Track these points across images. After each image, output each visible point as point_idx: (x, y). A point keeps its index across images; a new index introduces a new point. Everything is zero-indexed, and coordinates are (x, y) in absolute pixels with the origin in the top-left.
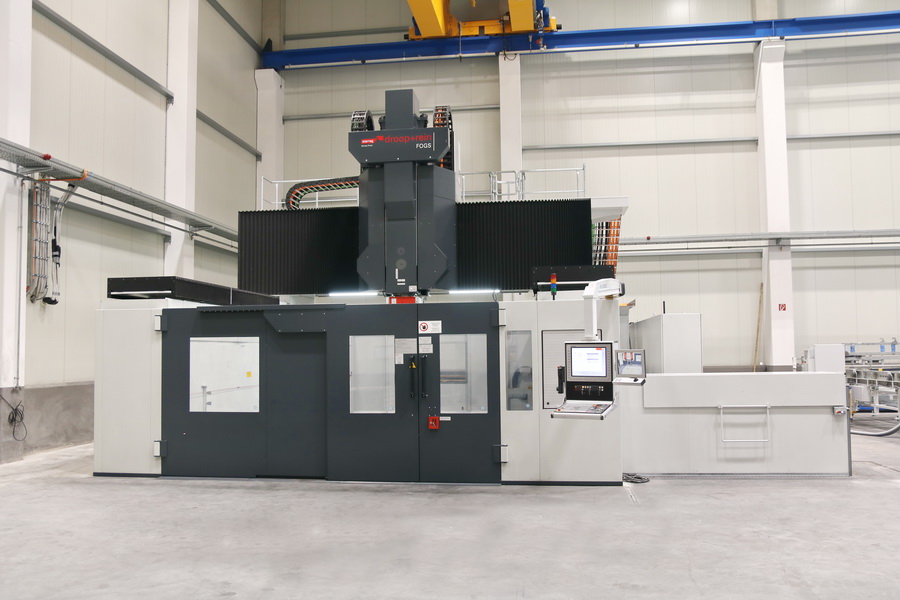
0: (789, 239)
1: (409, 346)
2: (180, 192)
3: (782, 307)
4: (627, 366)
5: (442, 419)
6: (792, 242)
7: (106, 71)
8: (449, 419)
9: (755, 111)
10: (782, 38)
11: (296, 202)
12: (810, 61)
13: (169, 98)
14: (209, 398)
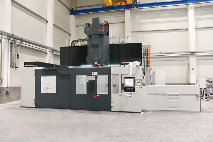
0: (195, 53)
1: (90, 78)
2: (49, 43)
3: (193, 69)
4: (138, 83)
5: (97, 95)
6: (196, 53)
7: (31, 16)
8: (99, 96)
9: (187, 22)
10: (194, 3)
11: (74, 45)
12: (202, 9)
13: (47, 22)
14: (48, 90)
